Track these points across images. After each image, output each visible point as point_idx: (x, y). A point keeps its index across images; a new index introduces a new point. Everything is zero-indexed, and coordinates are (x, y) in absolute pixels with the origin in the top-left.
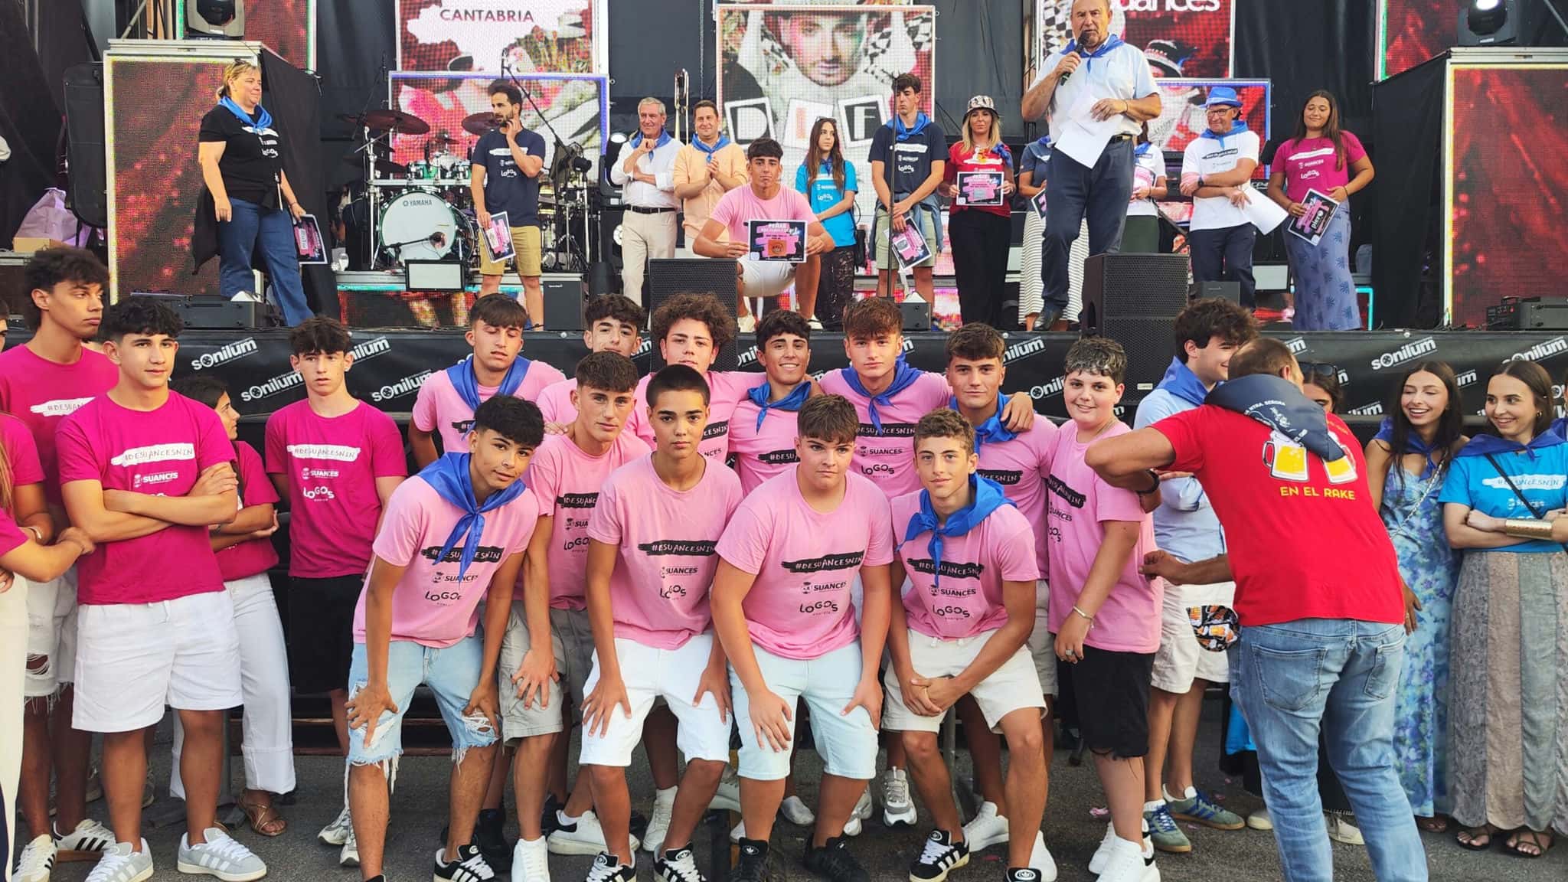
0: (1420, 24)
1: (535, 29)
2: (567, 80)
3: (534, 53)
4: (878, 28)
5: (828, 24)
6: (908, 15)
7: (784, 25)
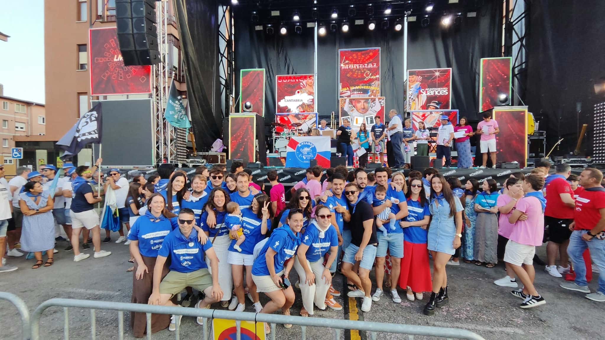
0: (490, 100)
1: (303, 103)
2: (310, 114)
3: (303, 107)
5: (362, 101)
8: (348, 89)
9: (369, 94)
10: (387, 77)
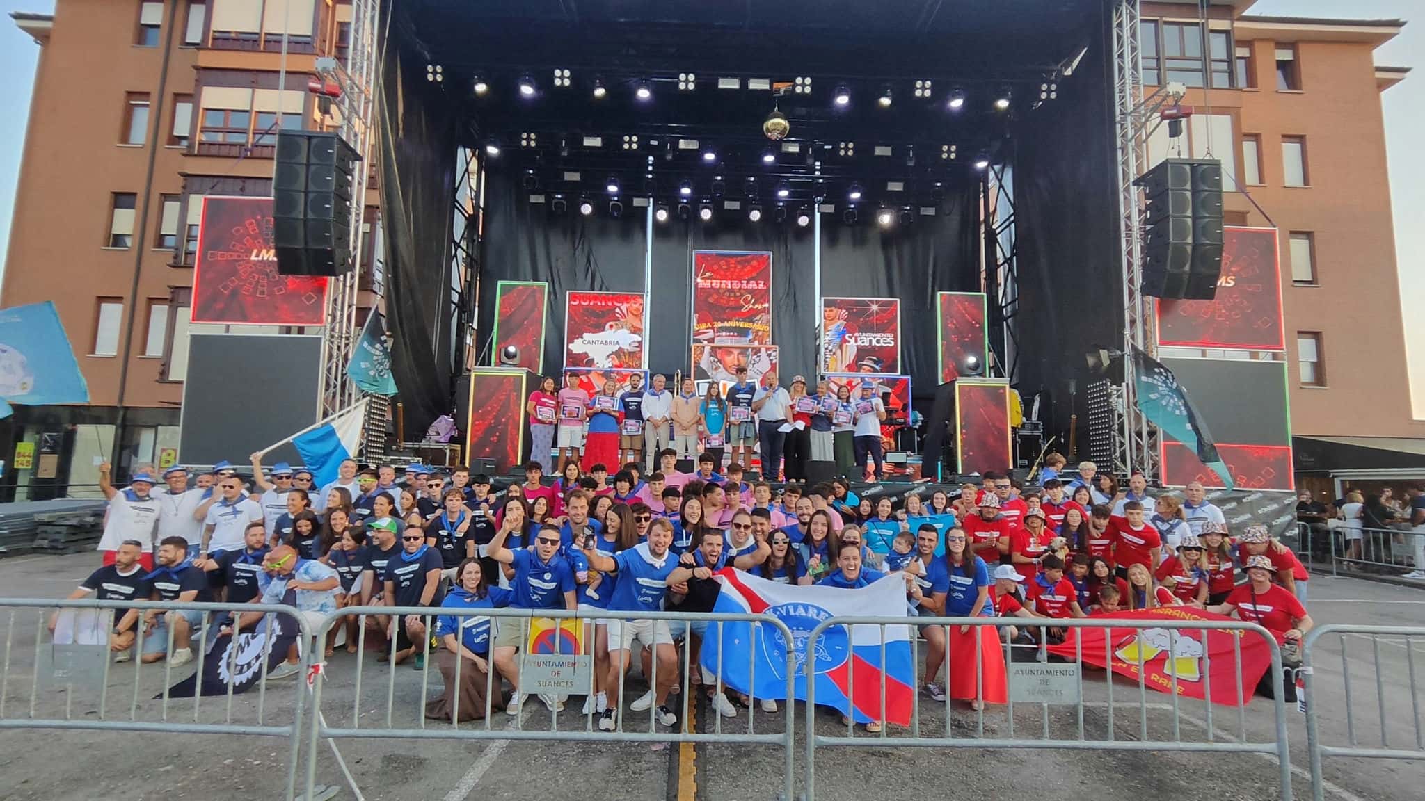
0: (953, 365)
1: (620, 348)
3: (619, 357)
4: (755, 354)
5: (736, 352)
6: (767, 349)
7: (718, 351)
8: (709, 325)
9: (751, 337)
10: (784, 308)
